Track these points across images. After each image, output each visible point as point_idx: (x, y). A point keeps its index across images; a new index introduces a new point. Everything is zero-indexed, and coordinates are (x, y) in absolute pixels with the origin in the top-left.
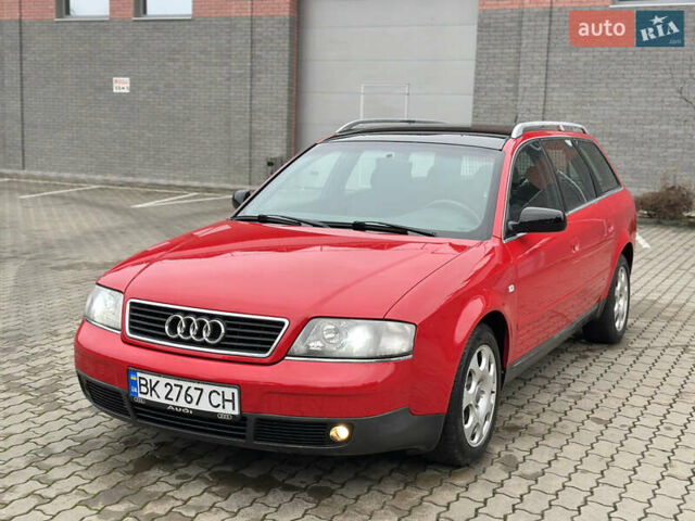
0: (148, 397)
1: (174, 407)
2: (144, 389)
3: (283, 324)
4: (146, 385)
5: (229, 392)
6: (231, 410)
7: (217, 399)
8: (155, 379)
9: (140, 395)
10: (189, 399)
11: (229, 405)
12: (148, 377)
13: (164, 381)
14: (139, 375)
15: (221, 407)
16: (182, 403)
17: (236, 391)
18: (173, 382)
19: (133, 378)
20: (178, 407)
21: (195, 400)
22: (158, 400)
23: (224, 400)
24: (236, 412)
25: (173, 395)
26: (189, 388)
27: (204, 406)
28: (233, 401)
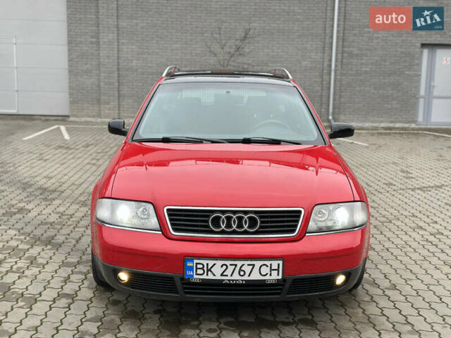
0: (205, 277)
1: (229, 280)
2: (200, 272)
3: (300, 212)
4: (203, 269)
5: (275, 264)
6: (276, 276)
7: (265, 270)
8: (211, 263)
9: (195, 276)
10: (242, 273)
11: (275, 273)
12: (205, 262)
13: (219, 263)
14: (196, 261)
15: (269, 275)
16: (236, 277)
17: (281, 262)
18: (228, 263)
19: (189, 264)
20: (233, 280)
21: (247, 274)
22: (214, 278)
23: (271, 270)
24: (280, 277)
25: (229, 272)
26: (243, 265)
27: (255, 276)
28: (278, 270)
